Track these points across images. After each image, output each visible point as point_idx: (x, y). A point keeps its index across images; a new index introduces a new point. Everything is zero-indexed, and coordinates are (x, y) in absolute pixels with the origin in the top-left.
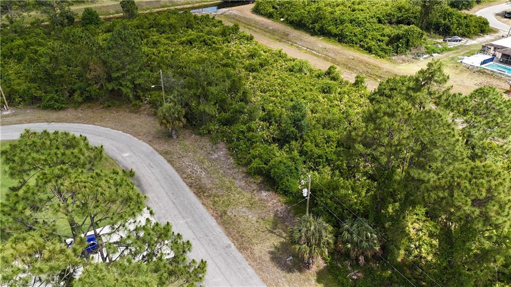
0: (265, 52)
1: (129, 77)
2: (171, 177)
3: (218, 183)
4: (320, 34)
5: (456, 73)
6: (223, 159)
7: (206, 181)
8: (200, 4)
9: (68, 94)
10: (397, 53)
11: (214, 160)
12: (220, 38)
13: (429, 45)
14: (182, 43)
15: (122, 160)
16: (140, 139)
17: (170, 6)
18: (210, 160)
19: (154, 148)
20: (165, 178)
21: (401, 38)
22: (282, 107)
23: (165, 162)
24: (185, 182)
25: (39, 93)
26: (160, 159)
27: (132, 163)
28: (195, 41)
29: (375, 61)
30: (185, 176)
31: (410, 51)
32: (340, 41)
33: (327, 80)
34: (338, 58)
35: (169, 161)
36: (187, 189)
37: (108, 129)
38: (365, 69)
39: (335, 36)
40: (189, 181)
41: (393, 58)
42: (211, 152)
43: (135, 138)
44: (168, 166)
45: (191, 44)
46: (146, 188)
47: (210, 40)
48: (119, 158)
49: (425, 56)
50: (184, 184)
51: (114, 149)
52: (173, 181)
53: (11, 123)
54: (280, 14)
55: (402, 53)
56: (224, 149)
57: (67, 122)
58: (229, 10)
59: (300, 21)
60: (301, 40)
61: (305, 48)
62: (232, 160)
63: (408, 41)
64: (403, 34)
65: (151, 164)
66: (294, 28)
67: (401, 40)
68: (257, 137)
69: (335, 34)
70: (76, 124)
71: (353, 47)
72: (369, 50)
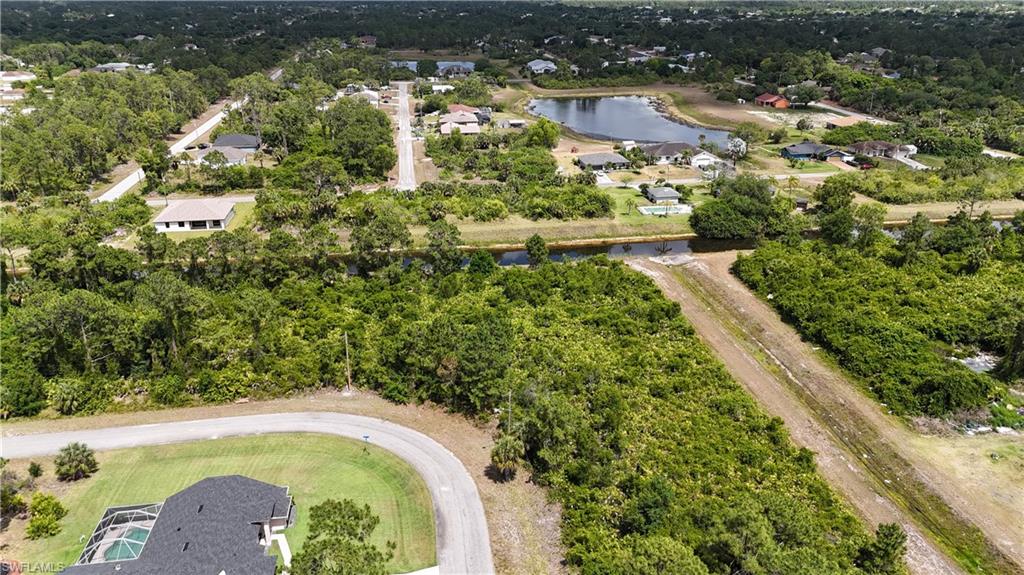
0: (698, 363)
2: (479, 535)
3: (527, 560)
4: (817, 342)
6: (550, 528)
7: (515, 555)
8: (658, 236)
9: (414, 386)
10: (926, 412)
11: (538, 527)
12: (642, 323)
14: (585, 323)
15: (438, 495)
16: (468, 470)
17: (608, 236)
18: (535, 525)
19: (478, 488)
20: (473, 535)
21: (937, 389)
23: (482, 511)
24: (492, 547)
25: (386, 379)
26: (479, 505)
27: (447, 502)
28: (604, 322)
29: (880, 417)
30: (495, 538)
31: (955, 413)
32: (841, 363)
34: (820, 398)
35: (486, 512)
36: (489, 556)
37: (440, 445)
38: (853, 429)
39: (837, 351)
40: (497, 547)
41: (915, 420)
42: (541, 514)
43: (463, 467)
44: (483, 519)
45: (598, 325)
46: (447, 541)
47: (624, 325)
48: (436, 492)
49: (983, 429)
50: (490, 550)
51: (436, 477)
52: (479, 541)
53: (346, 412)
54: (769, 287)
55: (934, 415)
56: (557, 514)
57: (401, 424)
58: (694, 260)
59: (791, 310)
60: (779, 345)
61: (778, 363)
62: (559, 534)
63: (948, 398)
64: (940, 383)
65: (466, 511)
66: (782, 320)
67: (936, 392)
68: (596, 512)
69: (838, 349)
70: (410, 430)
71: (858, 379)
72: (880, 394)
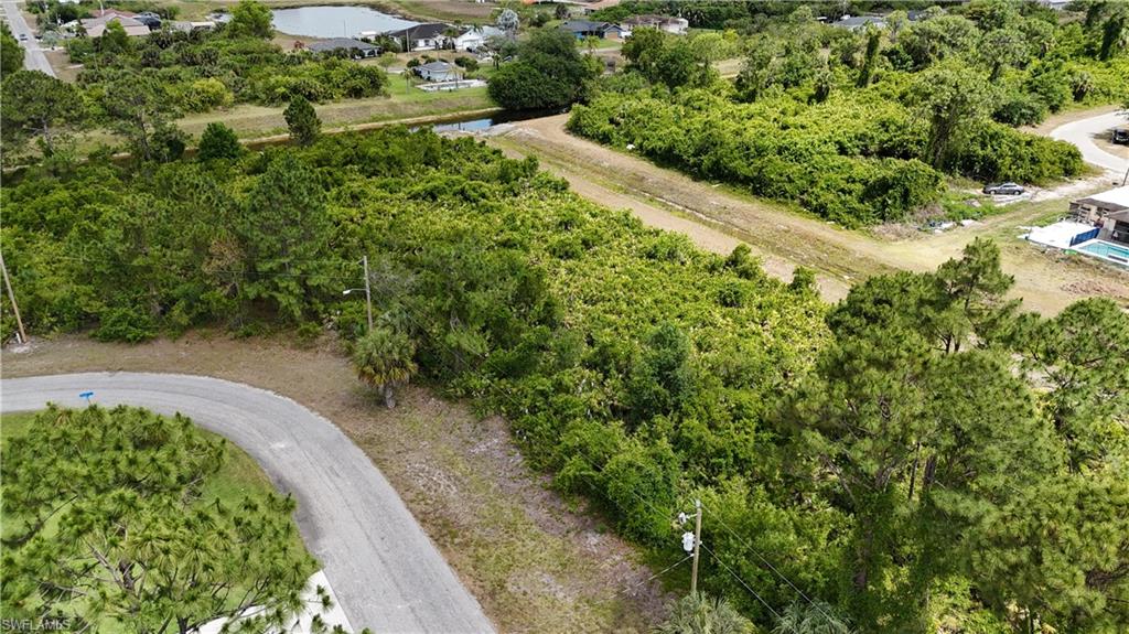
0: (594, 216)
1: (296, 272)
2: (379, 498)
3: (486, 513)
4: (714, 178)
5: (1018, 262)
6: (498, 455)
7: (459, 509)
8: (455, 114)
9: (159, 309)
10: (883, 218)
11: (477, 458)
12: (496, 186)
13: (953, 202)
14: (414, 197)
15: (271, 457)
16: (312, 410)
17: (390, 119)
18: (468, 459)
19: (343, 430)
20: (366, 501)
21: (891, 187)
22: (633, 336)
23: (367, 462)
24: (411, 510)
25: (96, 306)
26: (357, 455)
27: (294, 464)
28: (443, 191)
29: (836, 235)
30: (410, 495)
31: (912, 214)
32: (757, 192)
33: (730, 278)
34: (753, 229)
35: (376, 461)
36: (415, 526)
37: (243, 385)
38: (815, 253)
39: (746, 181)
40: (422, 507)
41: (876, 229)
42: (472, 439)
43: (302, 407)
44: (374, 473)
45: (434, 198)
46: (321, 524)
47: (474, 189)
48: (265, 453)
49: (945, 226)
50: (409, 516)
51: (255, 432)
52: (383, 507)
53: (28, 374)
54: (626, 135)
55: (893, 218)
56: (501, 432)
57: (152, 371)
58: (516, 127)
59: (670, 149)
60: (672, 190)
61: (681, 208)
62: (518, 459)
63: (906, 194)
64: (894, 178)
65: (336, 467)
66: (657, 165)
67: (890, 192)
68: (575, 405)
69: (746, 177)
70: (172, 375)
71: (786, 204)
72: (822, 212)
